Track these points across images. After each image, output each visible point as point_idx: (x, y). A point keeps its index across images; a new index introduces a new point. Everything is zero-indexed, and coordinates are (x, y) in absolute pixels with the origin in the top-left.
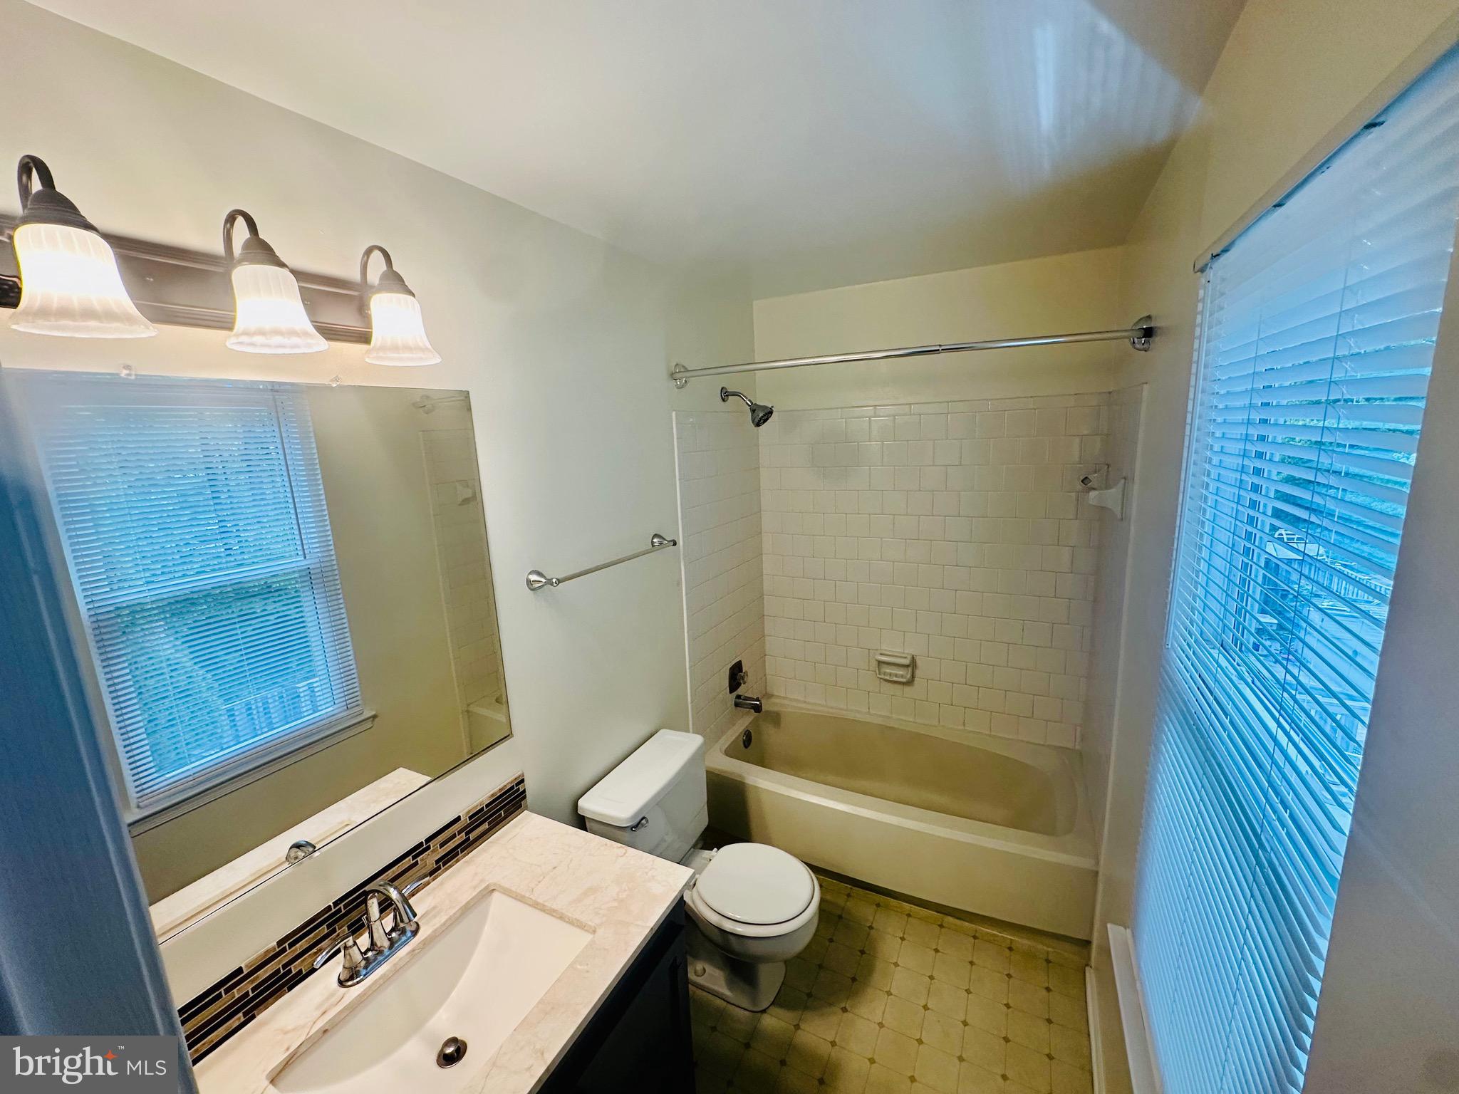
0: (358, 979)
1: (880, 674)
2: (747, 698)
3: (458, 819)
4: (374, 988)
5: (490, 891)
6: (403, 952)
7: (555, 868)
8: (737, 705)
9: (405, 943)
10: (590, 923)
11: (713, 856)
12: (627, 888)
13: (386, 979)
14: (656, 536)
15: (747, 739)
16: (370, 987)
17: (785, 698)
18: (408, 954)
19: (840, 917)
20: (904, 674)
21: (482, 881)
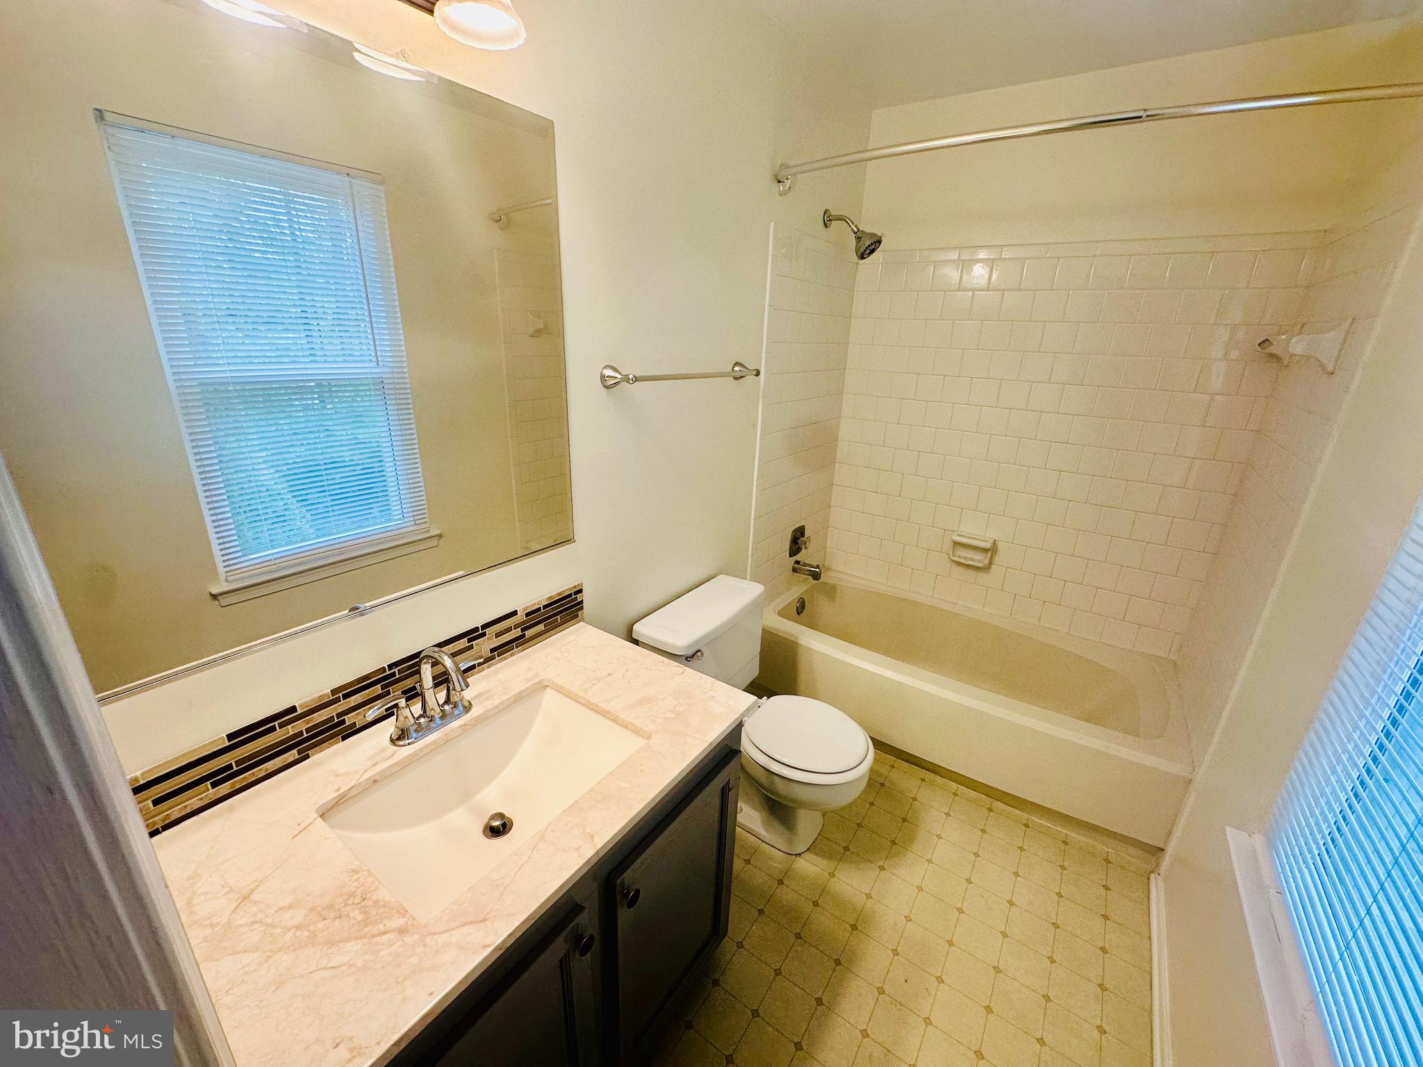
0: (410, 741)
1: (953, 556)
2: (805, 565)
3: (515, 613)
4: (425, 751)
5: (542, 687)
6: (455, 724)
7: (610, 675)
8: (794, 570)
9: (459, 716)
10: (645, 728)
11: (763, 703)
12: (684, 703)
13: (436, 747)
14: (736, 364)
15: (801, 607)
16: (421, 749)
17: (844, 573)
18: (460, 727)
19: (882, 785)
20: (979, 559)
21: (536, 675)
